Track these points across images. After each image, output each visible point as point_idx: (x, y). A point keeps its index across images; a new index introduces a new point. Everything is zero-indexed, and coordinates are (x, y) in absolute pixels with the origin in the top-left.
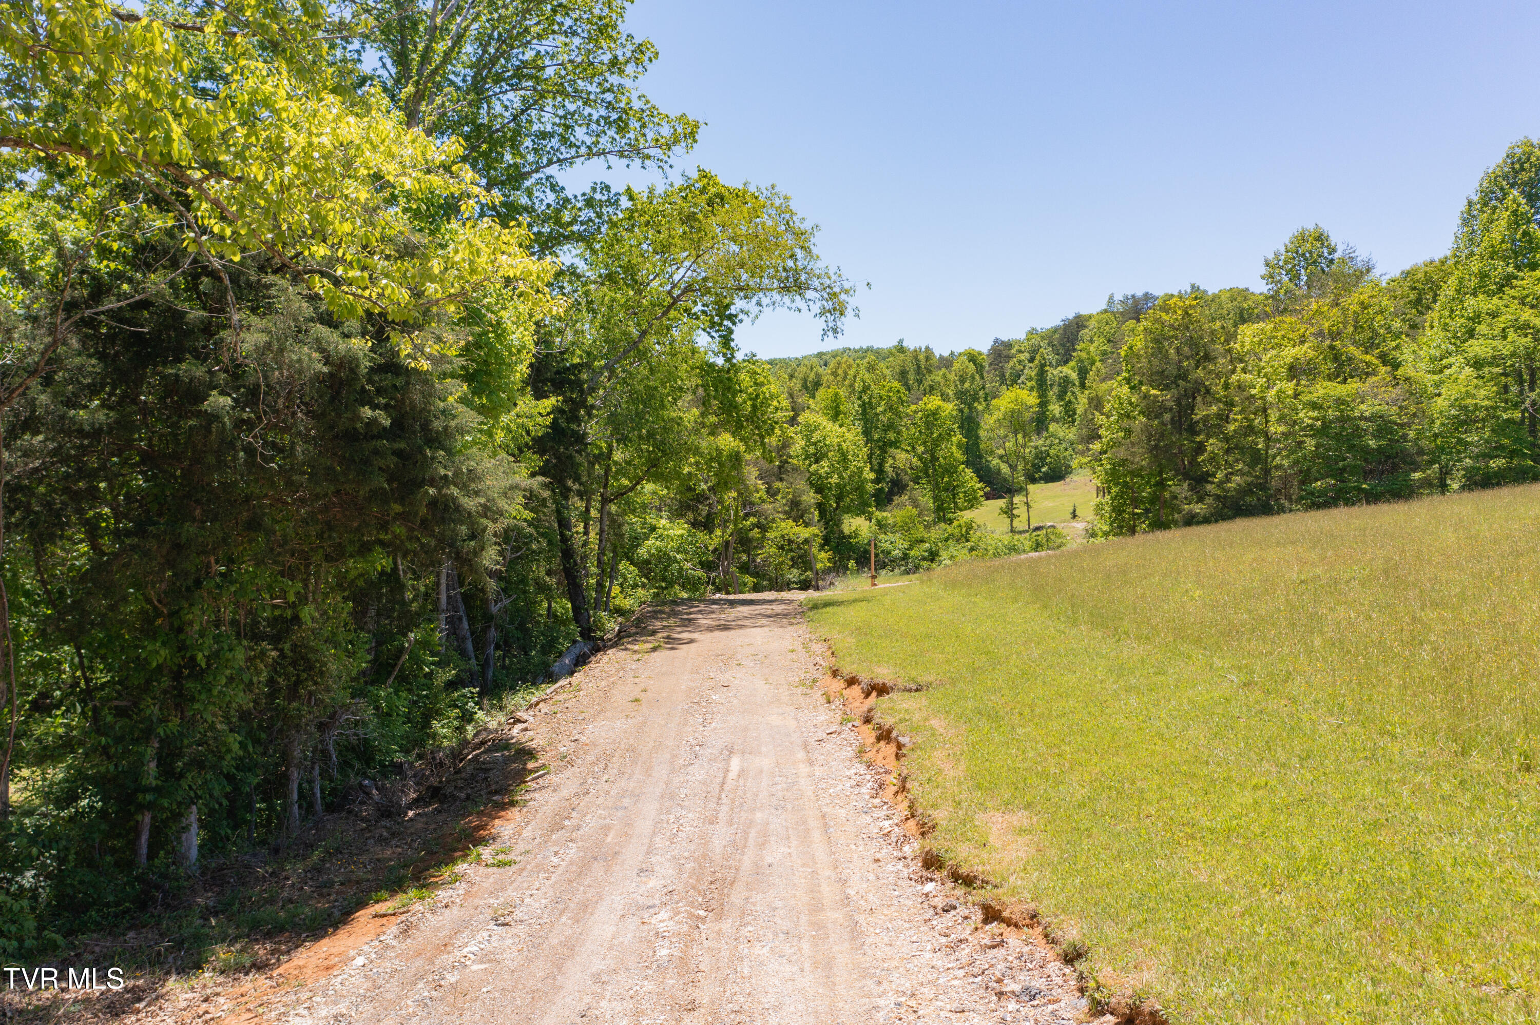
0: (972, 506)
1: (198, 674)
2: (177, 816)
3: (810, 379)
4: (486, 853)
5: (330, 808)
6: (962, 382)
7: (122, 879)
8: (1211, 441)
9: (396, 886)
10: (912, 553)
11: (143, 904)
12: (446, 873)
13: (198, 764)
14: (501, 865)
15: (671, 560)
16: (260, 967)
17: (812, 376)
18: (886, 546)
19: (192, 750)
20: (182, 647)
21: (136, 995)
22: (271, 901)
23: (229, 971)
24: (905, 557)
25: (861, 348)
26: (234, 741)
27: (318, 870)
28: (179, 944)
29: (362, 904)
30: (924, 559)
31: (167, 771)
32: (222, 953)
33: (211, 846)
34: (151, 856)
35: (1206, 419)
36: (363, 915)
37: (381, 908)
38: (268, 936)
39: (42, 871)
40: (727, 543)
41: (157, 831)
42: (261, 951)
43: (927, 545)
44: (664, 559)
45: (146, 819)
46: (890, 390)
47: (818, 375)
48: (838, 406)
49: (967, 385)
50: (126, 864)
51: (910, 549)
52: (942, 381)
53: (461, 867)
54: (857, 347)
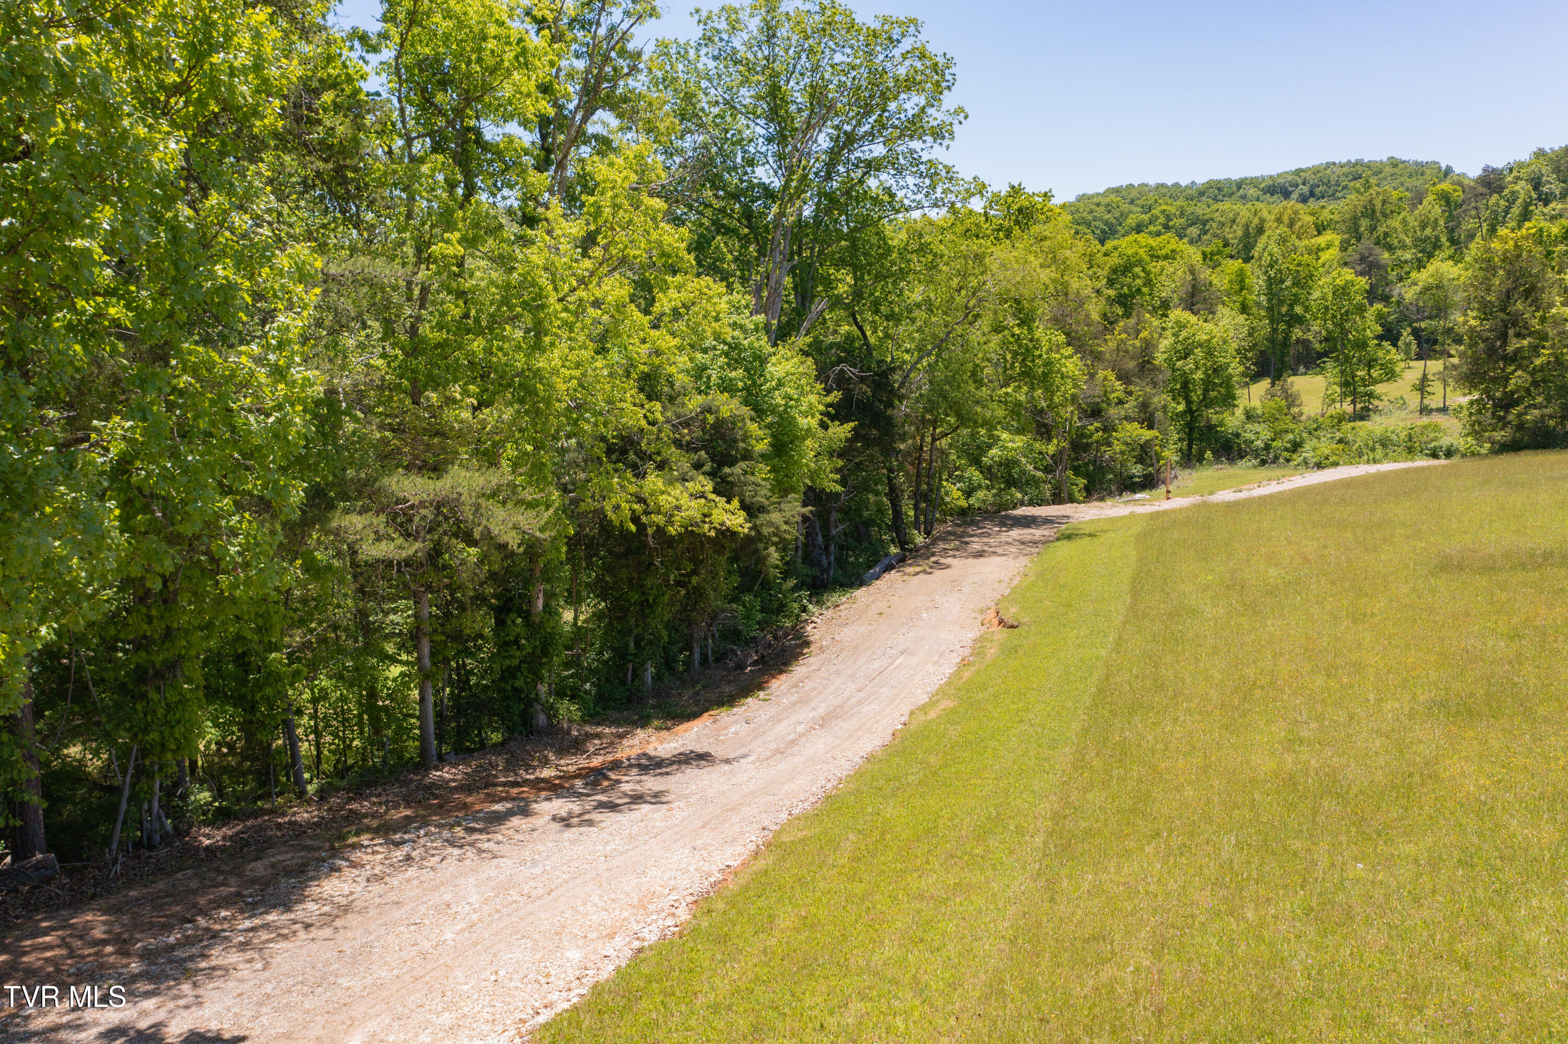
0: (1388, 380)
1: (650, 606)
2: (642, 665)
3: (1253, 225)
4: (761, 694)
5: (717, 660)
6: (1423, 228)
7: (621, 689)
8: (1519, 373)
9: (721, 704)
10: (1274, 444)
11: (630, 700)
12: (743, 701)
13: (650, 643)
14: (765, 700)
15: (1016, 462)
16: (668, 729)
17: (1256, 221)
18: (1249, 436)
19: (648, 637)
20: (643, 593)
21: (627, 733)
22: (677, 705)
23: (659, 729)
24: (1267, 447)
25: (1349, 162)
26: (665, 633)
27: (697, 694)
28: (641, 718)
29: (707, 710)
30: (1286, 450)
31: (637, 645)
32: (656, 723)
33: (658, 677)
34: (633, 681)
35: (1518, 350)
36: (706, 715)
37: (712, 713)
38: (673, 718)
39: (593, 684)
40: (1061, 453)
41: (634, 670)
42: (669, 724)
43: (1291, 436)
44: (1008, 464)
45: (631, 665)
46: (1299, 265)
47: (1262, 221)
48: (1242, 281)
49: (1428, 231)
50: (623, 682)
51: (1273, 440)
52: (1400, 227)
53: (750, 700)
54: (1344, 161)
